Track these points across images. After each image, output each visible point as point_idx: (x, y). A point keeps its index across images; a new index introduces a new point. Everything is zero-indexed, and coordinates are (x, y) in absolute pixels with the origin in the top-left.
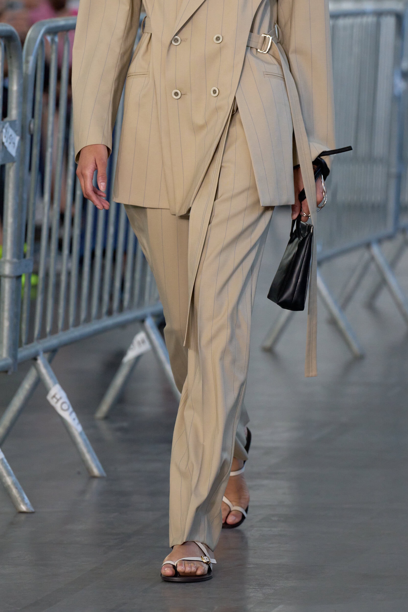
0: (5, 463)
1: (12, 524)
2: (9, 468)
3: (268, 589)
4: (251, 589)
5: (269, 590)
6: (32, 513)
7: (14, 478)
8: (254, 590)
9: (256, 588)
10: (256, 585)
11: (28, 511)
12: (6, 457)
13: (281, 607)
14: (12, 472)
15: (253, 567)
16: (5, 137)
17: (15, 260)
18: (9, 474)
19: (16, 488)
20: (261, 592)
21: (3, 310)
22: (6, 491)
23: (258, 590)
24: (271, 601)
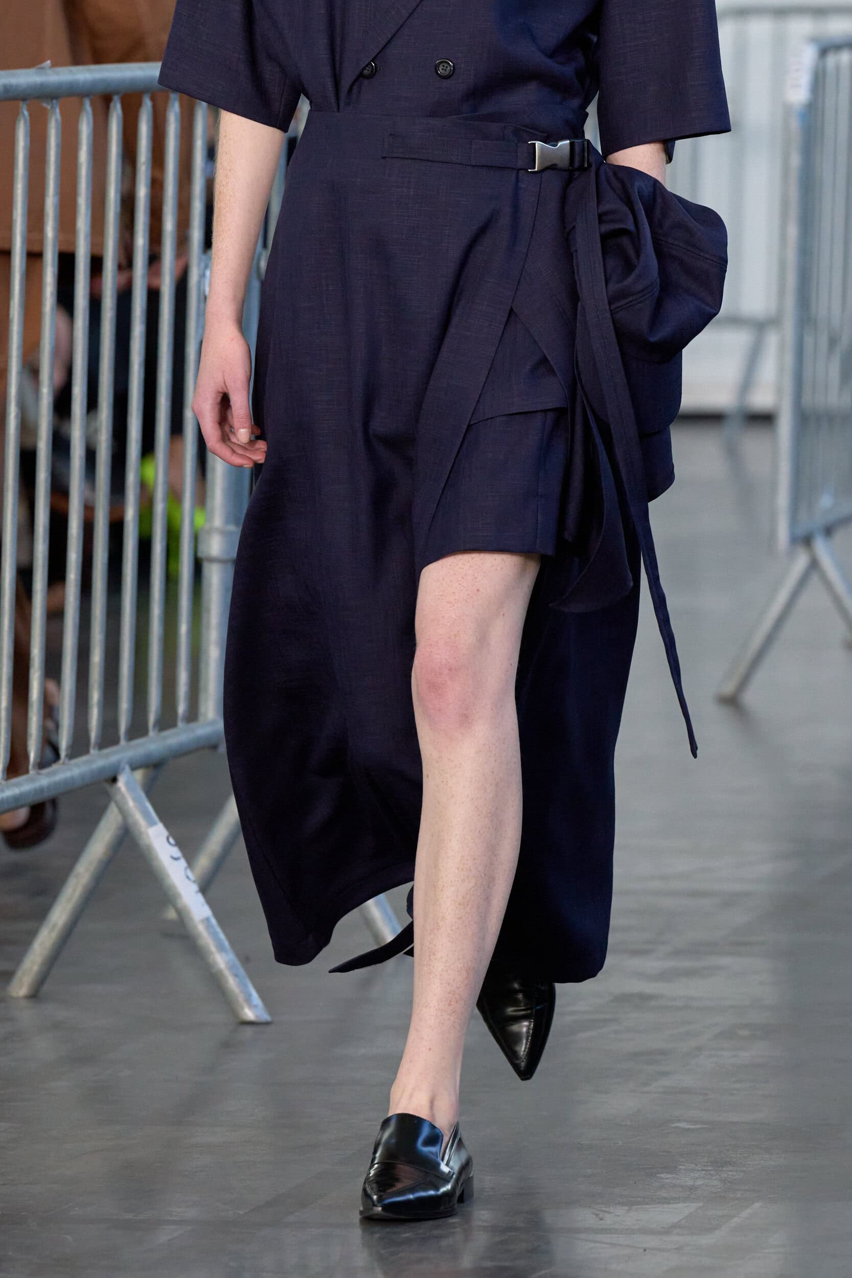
0: (212, 927)
1: (227, 1046)
2: (222, 936)
3: (731, 1171)
4: (698, 1170)
5: (734, 1173)
6: (267, 1024)
7: (231, 956)
8: (704, 1172)
9: (709, 1168)
10: (709, 1164)
11: (258, 1020)
12: (216, 914)
13: (757, 1205)
14: (226, 943)
15: (703, 1128)
17: (231, 528)
18: (221, 948)
19: (236, 976)
20: (718, 1177)
21: (208, 628)
22: (214, 980)
23: (712, 1172)
24: (739, 1195)
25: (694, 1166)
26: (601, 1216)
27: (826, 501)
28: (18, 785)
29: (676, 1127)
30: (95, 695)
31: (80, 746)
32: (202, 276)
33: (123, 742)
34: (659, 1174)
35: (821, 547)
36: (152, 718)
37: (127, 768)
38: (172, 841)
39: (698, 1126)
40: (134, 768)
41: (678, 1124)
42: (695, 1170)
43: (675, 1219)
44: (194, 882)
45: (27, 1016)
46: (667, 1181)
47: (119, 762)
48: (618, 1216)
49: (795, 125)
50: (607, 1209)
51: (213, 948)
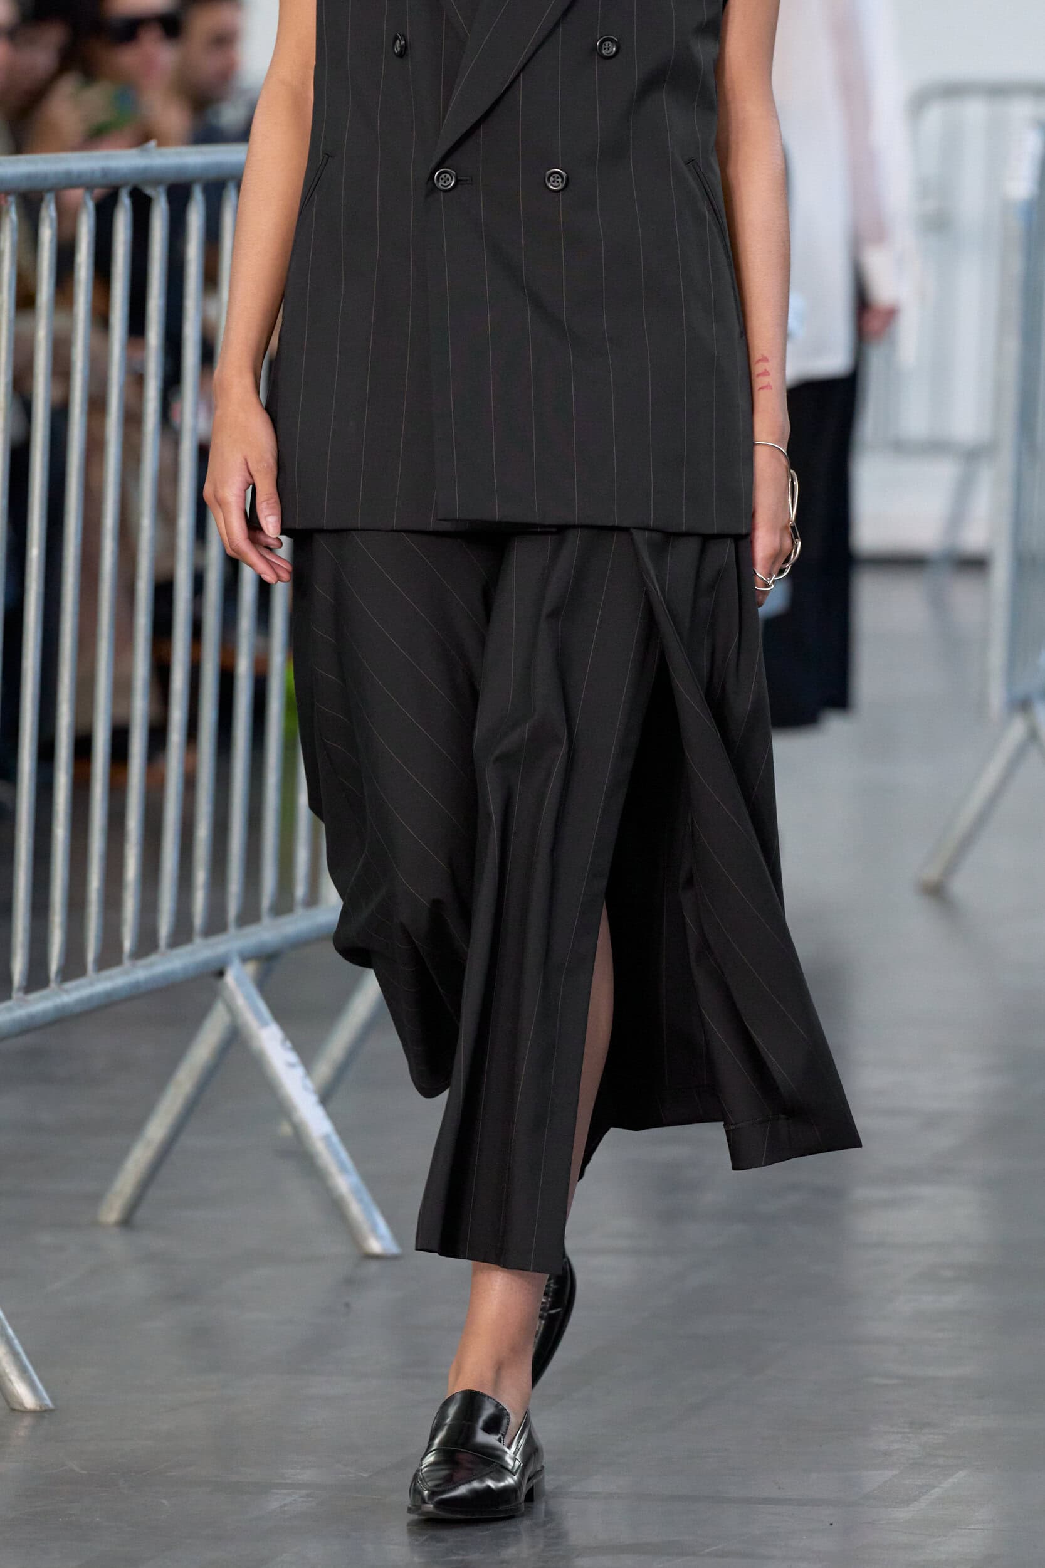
0: (334, 1144)
1: (350, 1282)
2: (344, 1155)
3: (932, 1434)
4: (893, 1432)
5: (936, 1437)
6: (395, 1257)
7: (355, 1179)
8: (900, 1435)
9: (906, 1430)
10: (905, 1426)
11: (385, 1253)
12: (338, 1129)
13: (961, 1474)
14: (350, 1164)
15: (900, 1384)
18: (343, 1169)
19: (360, 1201)
20: (916, 1441)
22: (336, 1207)
23: (910, 1435)
24: (941, 1461)
25: (889, 1428)
26: (780, 1484)
28: (111, 978)
29: (868, 1383)
30: (201, 876)
31: (182, 934)
33: (232, 930)
34: (850, 1436)
35: (1041, 712)
36: (266, 902)
37: (237, 961)
38: (288, 1044)
39: (894, 1382)
40: (245, 959)
41: (873, 1379)
42: (890, 1432)
43: (867, 1488)
44: (313, 1091)
45: (116, 1246)
46: (857, 1445)
47: (228, 953)
49: (1015, 223)
50: (788, 1477)
51: (332, 1168)
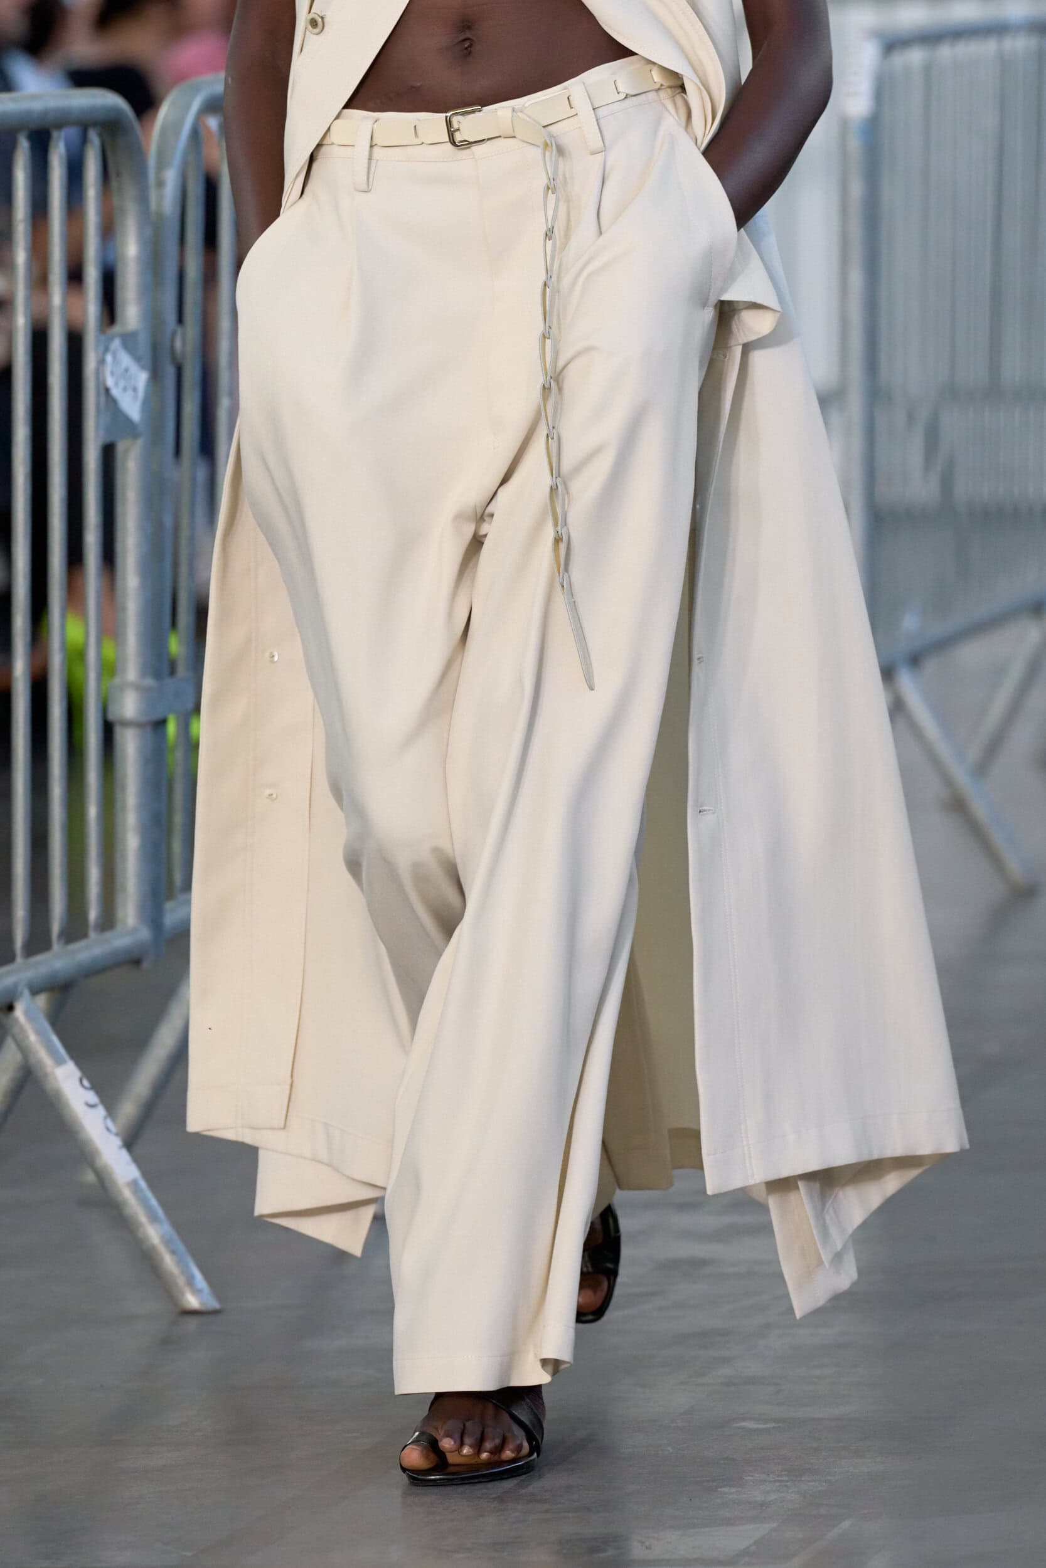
0: (141, 1191)
1: (167, 1343)
2: (154, 1202)
3: (813, 1481)
4: (770, 1482)
5: (817, 1484)
6: (215, 1312)
7: (167, 1228)
8: (777, 1484)
9: (784, 1479)
10: (783, 1473)
11: (203, 1308)
12: (145, 1174)
13: (847, 1524)
14: (160, 1212)
15: (775, 1428)
16: (112, 373)
17: (150, 682)
18: (154, 1218)
19: (173, 1252)
20: (796, 1489)
21: (124, 809)
22: (147, 1259)
23: (789, 1483)
24: (824, 1511)
25: (763, 1477)
26: (647, 1544)
27: (910, 622)
29: (739, 1428)
32: (102, 362)
33: (19, 959)
34: (721, 1487)
35: (907, 682)
36: (56, 928)
37: (26, 993)
38: (86, 1083)
39: (768, 1426)
40: (35, 991)
41: (743, 1424)
42: (765, 1481)
43: (742, 1544)
44: (117, 1134)
46: (731, 1497)
47: (16, 985)
48: (670, 1543)
49: (855, 144)
50: (656, 1535)
51: (143, 1218)
